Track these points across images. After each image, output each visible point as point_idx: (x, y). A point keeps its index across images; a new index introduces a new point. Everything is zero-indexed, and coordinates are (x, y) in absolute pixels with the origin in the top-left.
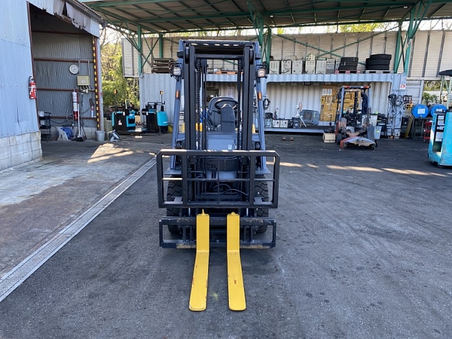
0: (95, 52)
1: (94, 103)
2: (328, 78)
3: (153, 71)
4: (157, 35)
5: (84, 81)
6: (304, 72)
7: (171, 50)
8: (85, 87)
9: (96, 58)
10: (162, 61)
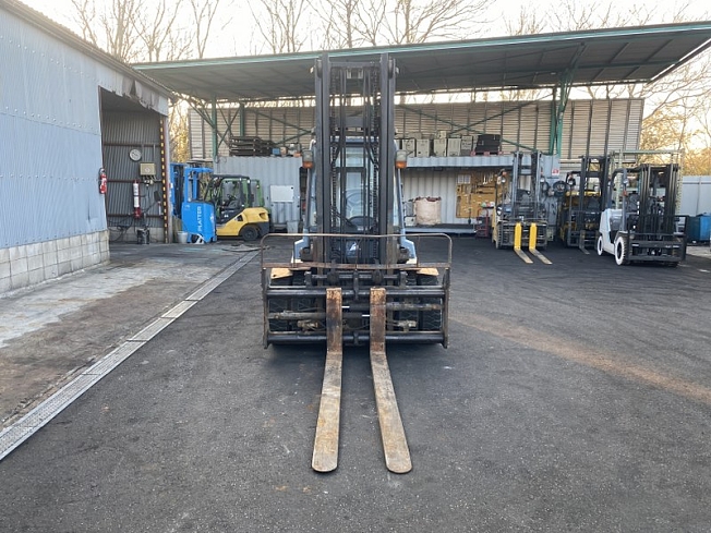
0: (163, 133)
1: (160, 197)
2: (461, 162)
3: (231, 154)
4: (238, 105)
5: (148, 169)
6: (432, 153)
7: (256, 125)
8: (149, 177)
9: (163, 141)
10: (245, 140)
